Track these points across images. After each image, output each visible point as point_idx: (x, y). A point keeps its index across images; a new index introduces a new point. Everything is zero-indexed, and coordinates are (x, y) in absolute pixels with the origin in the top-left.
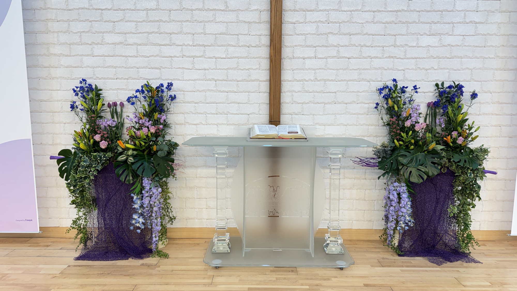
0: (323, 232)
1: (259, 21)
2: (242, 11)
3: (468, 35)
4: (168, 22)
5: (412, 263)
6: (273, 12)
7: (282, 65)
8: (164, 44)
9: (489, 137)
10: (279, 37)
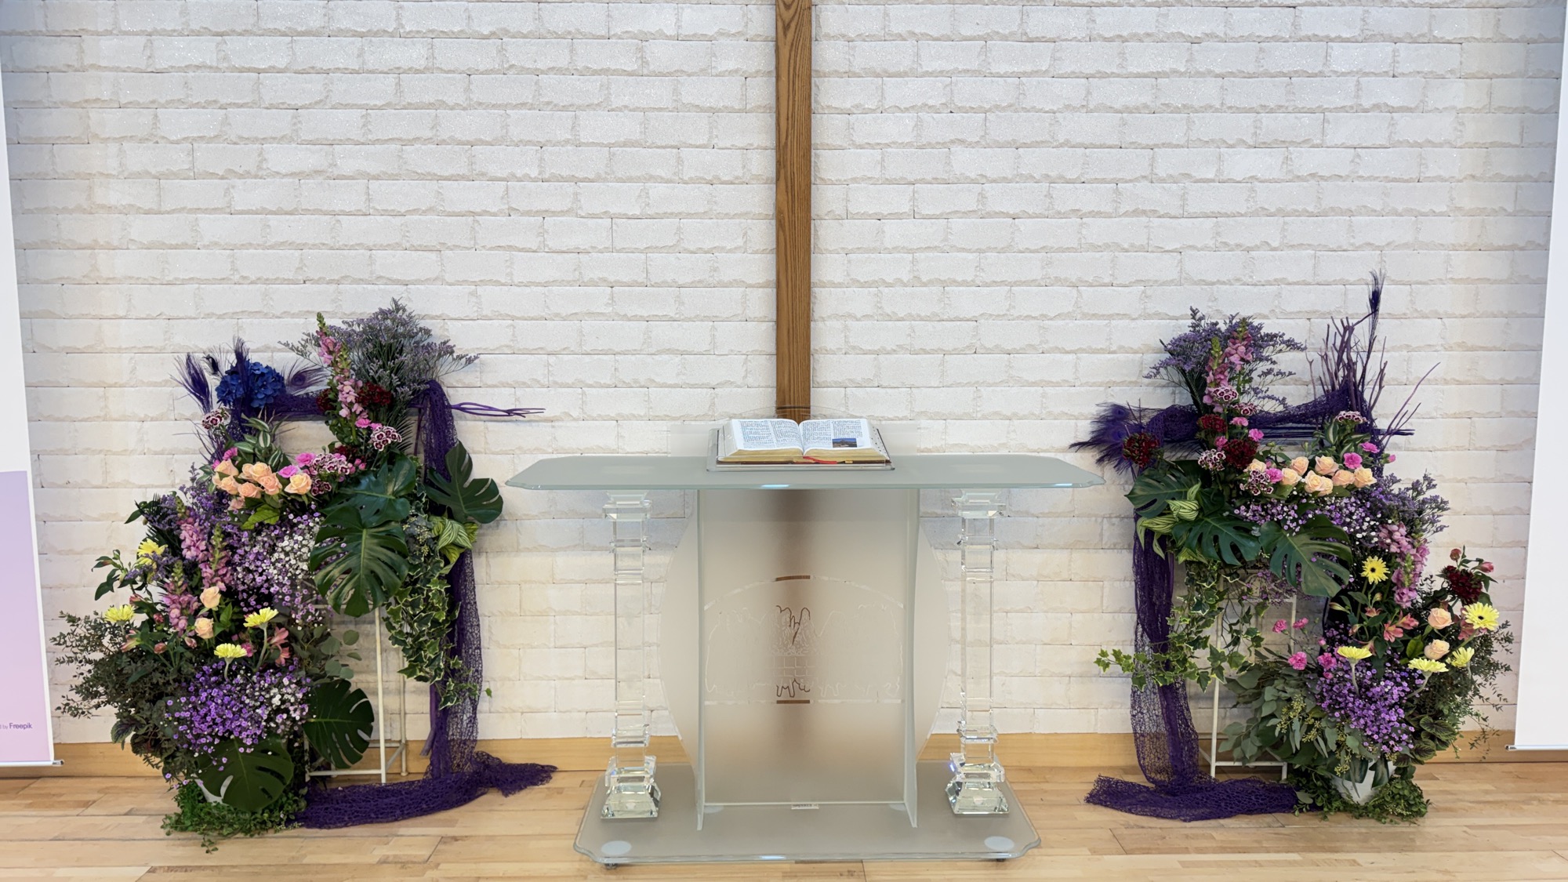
0: (946, 744)
1: (741, 107)
2: (689, 75)
3: (1369, 145)
4: (464, 109)
5: (1213, 838)
6: (784, 78)
7: (812, 236)
8: (453, 176)
9: (1438, 450)
10: (801, 153)
